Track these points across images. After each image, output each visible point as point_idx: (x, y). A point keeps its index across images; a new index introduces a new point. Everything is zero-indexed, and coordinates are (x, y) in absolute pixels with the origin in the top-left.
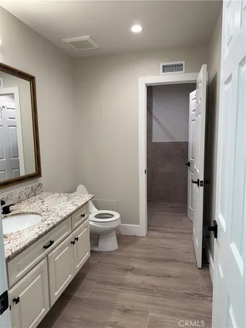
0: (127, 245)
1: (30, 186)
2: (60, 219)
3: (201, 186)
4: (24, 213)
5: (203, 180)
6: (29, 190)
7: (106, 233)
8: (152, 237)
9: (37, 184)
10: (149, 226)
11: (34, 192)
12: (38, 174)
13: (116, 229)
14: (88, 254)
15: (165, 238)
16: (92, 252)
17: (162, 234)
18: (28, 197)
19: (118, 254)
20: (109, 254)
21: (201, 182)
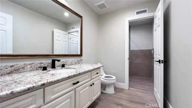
0: (119, 92)
1: (77, 59)
2: (84, 71)
3: (162, 63)
4: (70, 68)
5: (163, 60)
6: (76, 61)
7: (109, 85)
8: (131, 90)
9: (80, 59)
10: (129, 85)
11: (79, 62)
12: (81, 55)
13: (113, 84)
14: (99, 93)
15: (138, 91)
16: (102, 93)
17: (136, 90)
18: (76, 63)
19: (114, 96)
20: (110, 95)
21: (162, 61)
